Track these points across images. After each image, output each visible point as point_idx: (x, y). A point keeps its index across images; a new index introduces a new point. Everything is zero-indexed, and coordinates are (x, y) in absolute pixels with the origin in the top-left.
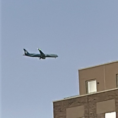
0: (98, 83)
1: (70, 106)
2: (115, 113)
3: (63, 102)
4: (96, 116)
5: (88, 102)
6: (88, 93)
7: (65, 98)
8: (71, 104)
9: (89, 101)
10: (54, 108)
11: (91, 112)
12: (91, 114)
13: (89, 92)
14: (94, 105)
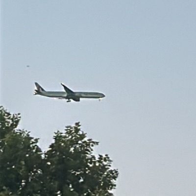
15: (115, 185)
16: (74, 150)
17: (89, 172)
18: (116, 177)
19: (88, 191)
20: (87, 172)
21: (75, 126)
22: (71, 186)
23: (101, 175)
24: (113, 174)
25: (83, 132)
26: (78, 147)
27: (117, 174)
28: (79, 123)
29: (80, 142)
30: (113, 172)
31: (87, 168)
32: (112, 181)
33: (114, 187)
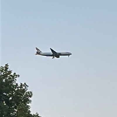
15: (31, 101)
16: (5, 81)
17: (15, 94)
18: (31, 96)
19: (15, 105)
20: (14, 94)
21: (5, 66)
22: (4, 102)
23: (22, 95)
24: (29, 94)
25: (10, 70)
26: (7, 78)
27: (32, 94)
28: (8, 64)
29: (8, 76)
30: (30, 93)
31: (13, 91)
32: (29, 98)
33: (30, 102)
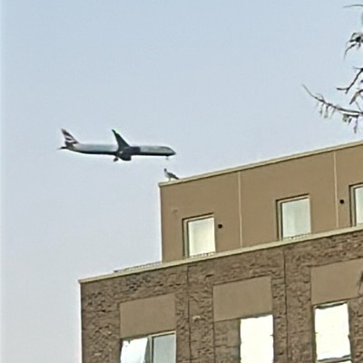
0: (220, 226)
1: (134, 296)
2: (270, 318)
3: (109, 283)
4: (211, 326)
5: (189, 284)
6: (189, 256)
7: (116, 272)
8: (136, 290)
9: (191, 280)
10: (82, 300)
11: (198, 315)
12: (197, 320)
13: (191, 254)
14: (205, 295)
